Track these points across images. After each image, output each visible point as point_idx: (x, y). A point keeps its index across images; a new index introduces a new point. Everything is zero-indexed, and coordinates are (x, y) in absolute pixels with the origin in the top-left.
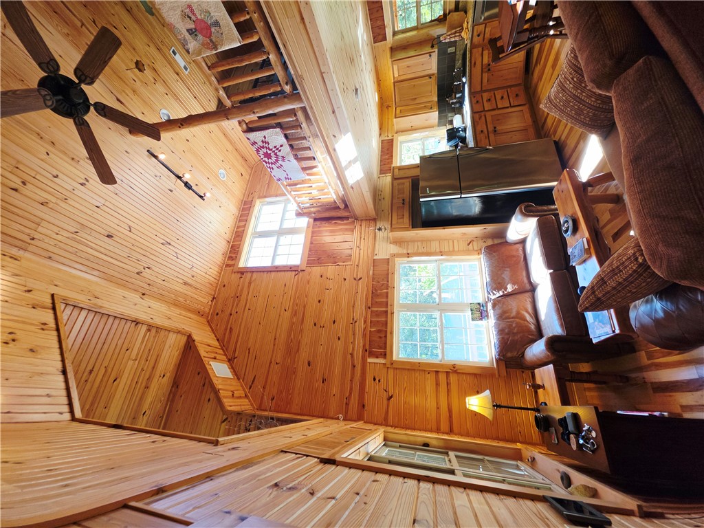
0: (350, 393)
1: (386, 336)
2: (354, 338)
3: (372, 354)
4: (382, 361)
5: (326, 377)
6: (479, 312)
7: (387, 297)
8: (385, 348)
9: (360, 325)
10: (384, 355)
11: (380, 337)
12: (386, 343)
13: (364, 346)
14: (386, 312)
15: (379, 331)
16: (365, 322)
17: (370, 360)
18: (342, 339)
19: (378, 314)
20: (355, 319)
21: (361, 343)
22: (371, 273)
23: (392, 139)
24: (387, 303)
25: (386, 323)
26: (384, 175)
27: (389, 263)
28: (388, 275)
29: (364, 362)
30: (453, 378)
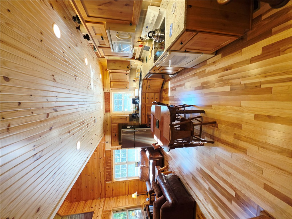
0: (101, 192)
1: (111, 175)
2: (101, 177)
3: (107, 181)
4: (110, 182)
5: (93, 189)
6: (138, 165)
7: (111, 163)
8: (111, 178)
9: (103, 173)
10: (111, 180)
11: (109, 176)
12: (111, 177)
13: (105, 179)
14: (111, 168)
15: (109, 174)
16: (104, 172)
17: (107, 182)
18: (97, 178)
19: (108, 169)
20: (101, 172)
21: (103, 178)
22: (105, 156)
23: (109, 92)
24: (111, 165)
25: (111, 171)
26: (107, 113)
27: (111, 151)
28: (111, 156)
29: (105, 183)
30: (130, 183)
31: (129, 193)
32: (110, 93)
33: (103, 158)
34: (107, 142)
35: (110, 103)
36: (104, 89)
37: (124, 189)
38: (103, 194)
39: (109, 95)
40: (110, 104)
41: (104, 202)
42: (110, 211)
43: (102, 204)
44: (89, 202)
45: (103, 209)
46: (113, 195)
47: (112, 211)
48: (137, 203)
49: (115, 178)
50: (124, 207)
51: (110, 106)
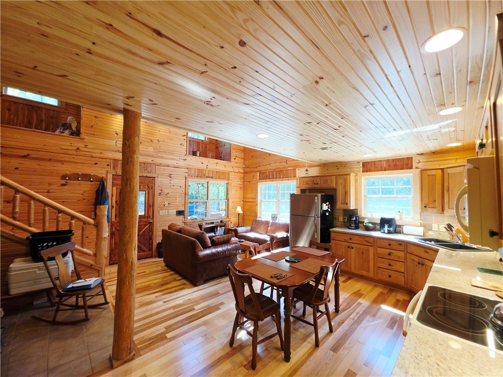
1: (265, 179)
2: (264, 166)
3: (260, 174)
4: (258, 178)
6: (274, 217)
7: (279, 178)
9: (268, 167)
10: (260, 179)
12: (263, 179)
13: (262, 171)
14: (273, 178)
15: (267, 176)
16: (270, 169)
17: (258, 173)
19: (273, 174)
20: (271, 165)
21: (263, 169)
22: (289, 168)
23: (414, 167)
24: (277, 178)
25: (269, 179)
26: (361, 166)
27: (294, 177)
28: (289, 177)
29: (257, 172)
30: (254, 204)
31: (245, 203)
32: (411, 168)
33: (287, 165)
34: (307, 170)
35: (385, 170)
36: (422, 154)
37: (249, 196)
38: (248, 170)
39: (405, 166)
40: (381, 170)
41: (239, 172)
42: (228, 179)
43: (237, 170)
44: (242, 154)
45: (231, 172)
46: (246, 183)
47: (227, 182)
48: (232, 212)
49: (262, 184)
50: (230, 197)
51: (378, 171)
